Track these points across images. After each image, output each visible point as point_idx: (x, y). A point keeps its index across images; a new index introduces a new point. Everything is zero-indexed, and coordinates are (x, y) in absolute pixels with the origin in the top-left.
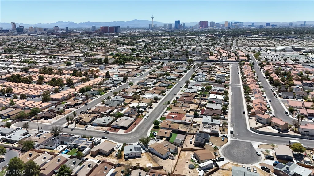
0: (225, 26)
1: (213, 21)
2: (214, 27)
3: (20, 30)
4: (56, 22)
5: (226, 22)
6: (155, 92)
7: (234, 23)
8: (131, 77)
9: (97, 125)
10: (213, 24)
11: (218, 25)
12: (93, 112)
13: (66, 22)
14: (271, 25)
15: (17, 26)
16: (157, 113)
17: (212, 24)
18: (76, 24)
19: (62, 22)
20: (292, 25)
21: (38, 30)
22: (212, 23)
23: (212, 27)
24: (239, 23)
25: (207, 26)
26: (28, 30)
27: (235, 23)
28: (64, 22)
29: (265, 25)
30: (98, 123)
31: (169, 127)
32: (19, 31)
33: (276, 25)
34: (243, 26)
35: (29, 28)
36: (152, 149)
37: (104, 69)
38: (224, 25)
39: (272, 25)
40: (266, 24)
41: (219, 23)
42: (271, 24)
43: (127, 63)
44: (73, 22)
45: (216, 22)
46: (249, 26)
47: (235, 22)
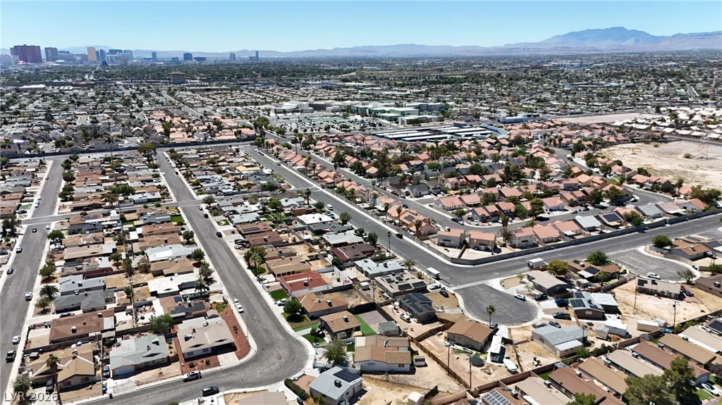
0: (90, 58)
1: (53, 47)
2: (60, 61)
5: (90, 49)
6: (166, 241)
7: (108, 51)
9: (132, 369)
10: (52, 53)
11: (67, 55)
12: (51, 342)
14: (195, 58)
16: (244, 287)
17: (50, 54)
20: (235, 58)
22: (49, 51)
23: (53, 60)
24: (120, 51)
25: (38, 59)
27: (112, 52)
29: (181, 57)
30: (134, 363)
31: (329, 307)
33: (204, 59)
34: (133, 59)
36: (369, 364)
38: (84, 57)
39: (197, 59)
40: (185, 55)
41: (68, 52)
42: (193, 56)
45: (59, 49)
46: (145, 59)
47: (110, 50)
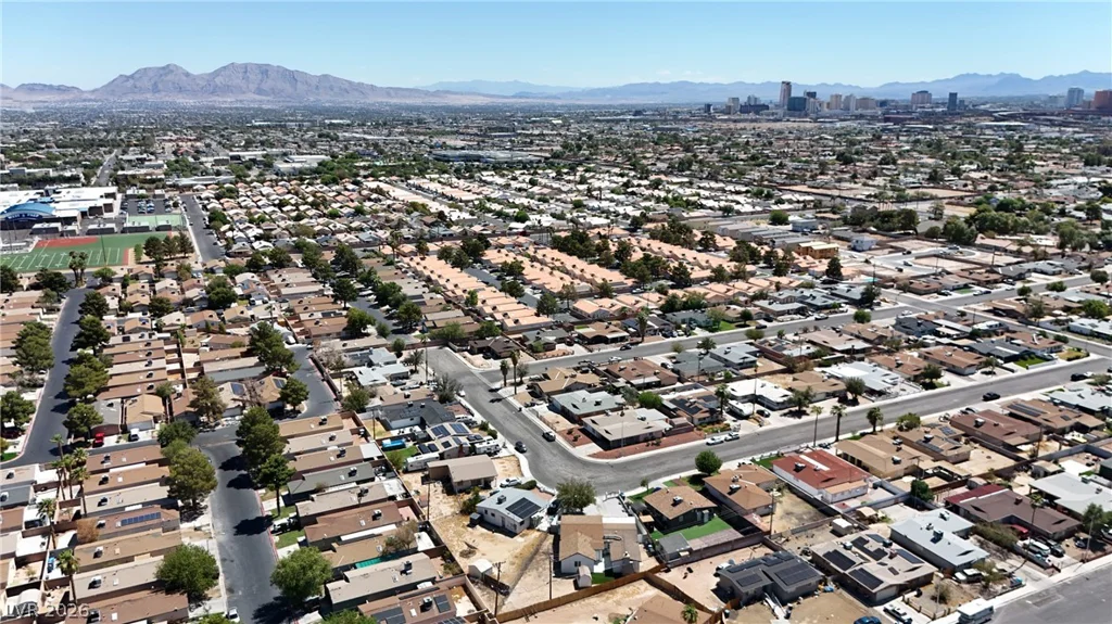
3: (797, 105)
4: (951, 77)
8: (920, 295)
13: (990, 76)
15: (796, 93)
18: (1029, 80)
19: (975, 74)
21: (852, 105)
26: (825, 105)
28: (983, 76)
31: (723, 492)
32: (795, 110)
35: (828, 100)
37: (870, 249)
43: (988, 242)
44: (1018, 75)
